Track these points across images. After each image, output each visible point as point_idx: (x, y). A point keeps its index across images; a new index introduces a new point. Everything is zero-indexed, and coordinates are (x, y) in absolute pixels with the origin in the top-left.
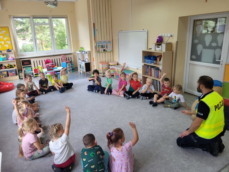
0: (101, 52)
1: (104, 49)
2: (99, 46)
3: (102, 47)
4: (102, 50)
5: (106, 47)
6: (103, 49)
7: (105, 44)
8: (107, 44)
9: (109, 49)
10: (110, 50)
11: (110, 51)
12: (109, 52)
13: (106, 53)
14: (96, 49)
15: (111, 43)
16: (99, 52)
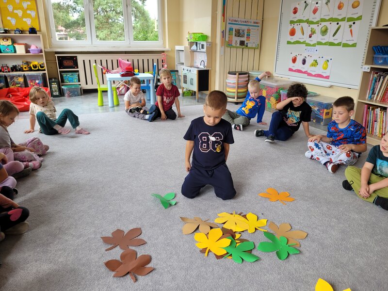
0: (234, 44)
1: (242, 39)
2: (231, 31)
3: (238, 33)
4: (236, 41)
5: (246, 36)
6: (239, 39)
7: (245, 28)
8: (251, 28)
9: (252, 42)
10: (254, 43)
11: (254, 46)
12: (252, 48)
13: (246, 51)
14: (223, 37)
15: (258, 26)
16: (230, 45)
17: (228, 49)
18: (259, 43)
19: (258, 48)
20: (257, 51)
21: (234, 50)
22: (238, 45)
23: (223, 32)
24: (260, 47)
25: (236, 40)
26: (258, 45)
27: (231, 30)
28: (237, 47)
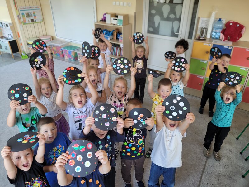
0: (27, 22)
1: (32, 18)
3: (28, 15)
4: (28, 20)
5: (33, 16)
6: (30, 19)
7: (31, 11)
8: (35, 11)
9: (38, 18)
11: (40, 21)
13: (35, 24)
14: (19, 19)
15: (39, 9)
16: (25, 23)
17: (25, 26)
18: (42, 18)
19: (42, 22)
20: (43, 23)
21: (28, 26)
22: (30, 22)
23: (18, 16)
26: (42, 20)
27: (23, 14)
28: (30, 24)
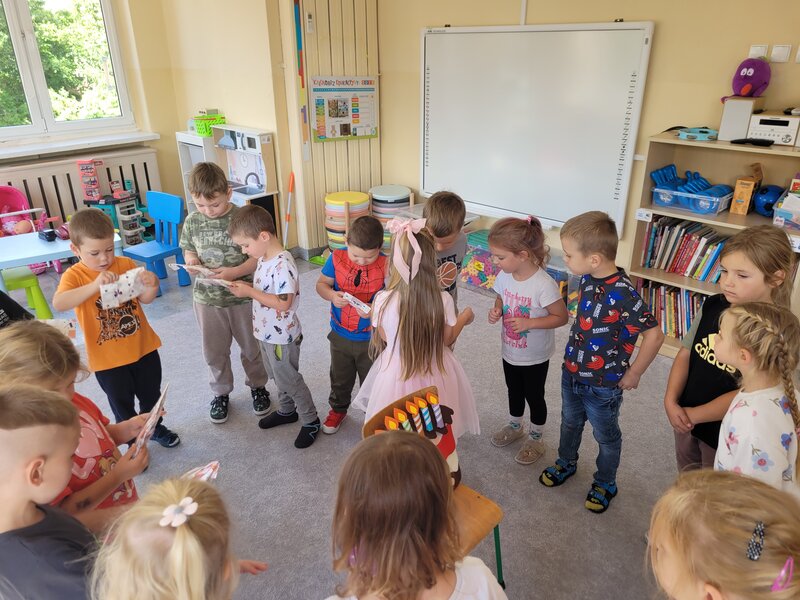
0: (329, 135)
1: (345, 121)
2: (320, 107)
3: (336, 110)
4: (333, 127)
5: (350, 113)
6: (338, 122)
8: (358, 94)
9: (366, 123)
10: (368, 126)
11: (368, 133)
12: (364, 137)
13: (353, 144)
14: (305, 122)
15: (373, 90)
16: (320, 136)
17: (318, 146)
18: (376, 124)
19: (376, 136)
20: (375, 142)
21: (329, 147)
22: (338, 135)
23: (303, 110)
24: (379, 133)
25: (333, 124)
26: (376, 128)
27: (320, 103)
28: (335, 140)
